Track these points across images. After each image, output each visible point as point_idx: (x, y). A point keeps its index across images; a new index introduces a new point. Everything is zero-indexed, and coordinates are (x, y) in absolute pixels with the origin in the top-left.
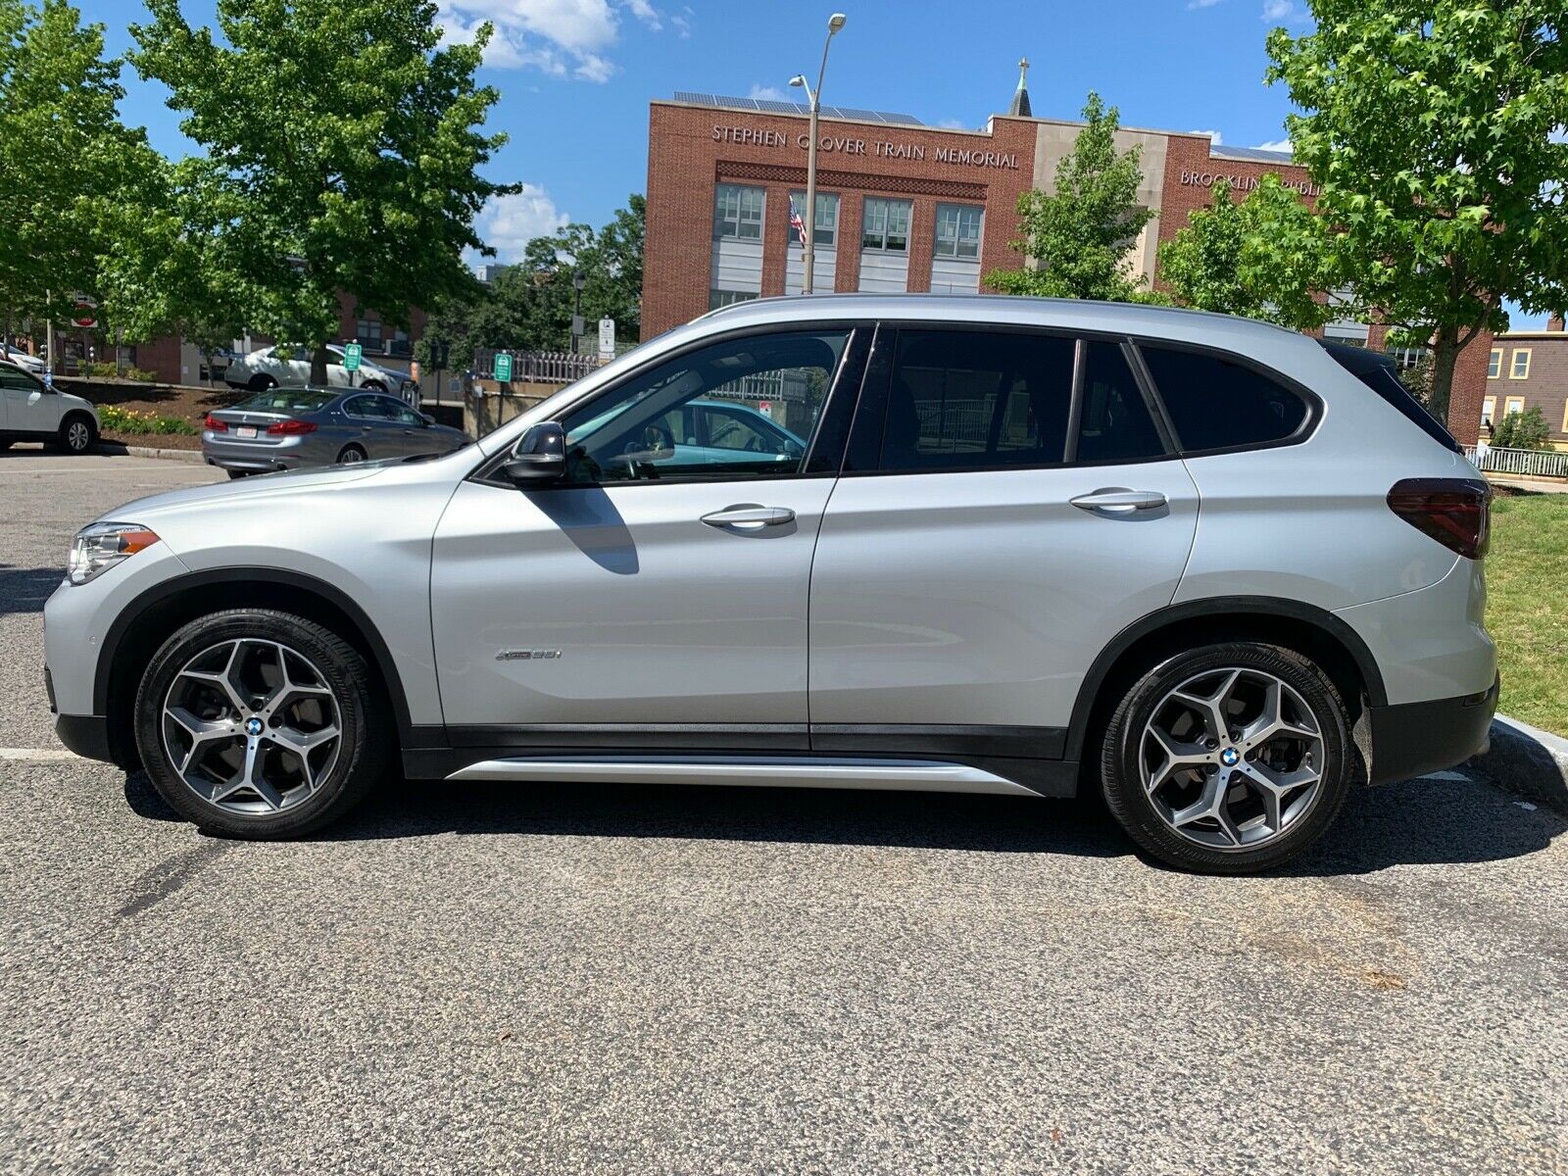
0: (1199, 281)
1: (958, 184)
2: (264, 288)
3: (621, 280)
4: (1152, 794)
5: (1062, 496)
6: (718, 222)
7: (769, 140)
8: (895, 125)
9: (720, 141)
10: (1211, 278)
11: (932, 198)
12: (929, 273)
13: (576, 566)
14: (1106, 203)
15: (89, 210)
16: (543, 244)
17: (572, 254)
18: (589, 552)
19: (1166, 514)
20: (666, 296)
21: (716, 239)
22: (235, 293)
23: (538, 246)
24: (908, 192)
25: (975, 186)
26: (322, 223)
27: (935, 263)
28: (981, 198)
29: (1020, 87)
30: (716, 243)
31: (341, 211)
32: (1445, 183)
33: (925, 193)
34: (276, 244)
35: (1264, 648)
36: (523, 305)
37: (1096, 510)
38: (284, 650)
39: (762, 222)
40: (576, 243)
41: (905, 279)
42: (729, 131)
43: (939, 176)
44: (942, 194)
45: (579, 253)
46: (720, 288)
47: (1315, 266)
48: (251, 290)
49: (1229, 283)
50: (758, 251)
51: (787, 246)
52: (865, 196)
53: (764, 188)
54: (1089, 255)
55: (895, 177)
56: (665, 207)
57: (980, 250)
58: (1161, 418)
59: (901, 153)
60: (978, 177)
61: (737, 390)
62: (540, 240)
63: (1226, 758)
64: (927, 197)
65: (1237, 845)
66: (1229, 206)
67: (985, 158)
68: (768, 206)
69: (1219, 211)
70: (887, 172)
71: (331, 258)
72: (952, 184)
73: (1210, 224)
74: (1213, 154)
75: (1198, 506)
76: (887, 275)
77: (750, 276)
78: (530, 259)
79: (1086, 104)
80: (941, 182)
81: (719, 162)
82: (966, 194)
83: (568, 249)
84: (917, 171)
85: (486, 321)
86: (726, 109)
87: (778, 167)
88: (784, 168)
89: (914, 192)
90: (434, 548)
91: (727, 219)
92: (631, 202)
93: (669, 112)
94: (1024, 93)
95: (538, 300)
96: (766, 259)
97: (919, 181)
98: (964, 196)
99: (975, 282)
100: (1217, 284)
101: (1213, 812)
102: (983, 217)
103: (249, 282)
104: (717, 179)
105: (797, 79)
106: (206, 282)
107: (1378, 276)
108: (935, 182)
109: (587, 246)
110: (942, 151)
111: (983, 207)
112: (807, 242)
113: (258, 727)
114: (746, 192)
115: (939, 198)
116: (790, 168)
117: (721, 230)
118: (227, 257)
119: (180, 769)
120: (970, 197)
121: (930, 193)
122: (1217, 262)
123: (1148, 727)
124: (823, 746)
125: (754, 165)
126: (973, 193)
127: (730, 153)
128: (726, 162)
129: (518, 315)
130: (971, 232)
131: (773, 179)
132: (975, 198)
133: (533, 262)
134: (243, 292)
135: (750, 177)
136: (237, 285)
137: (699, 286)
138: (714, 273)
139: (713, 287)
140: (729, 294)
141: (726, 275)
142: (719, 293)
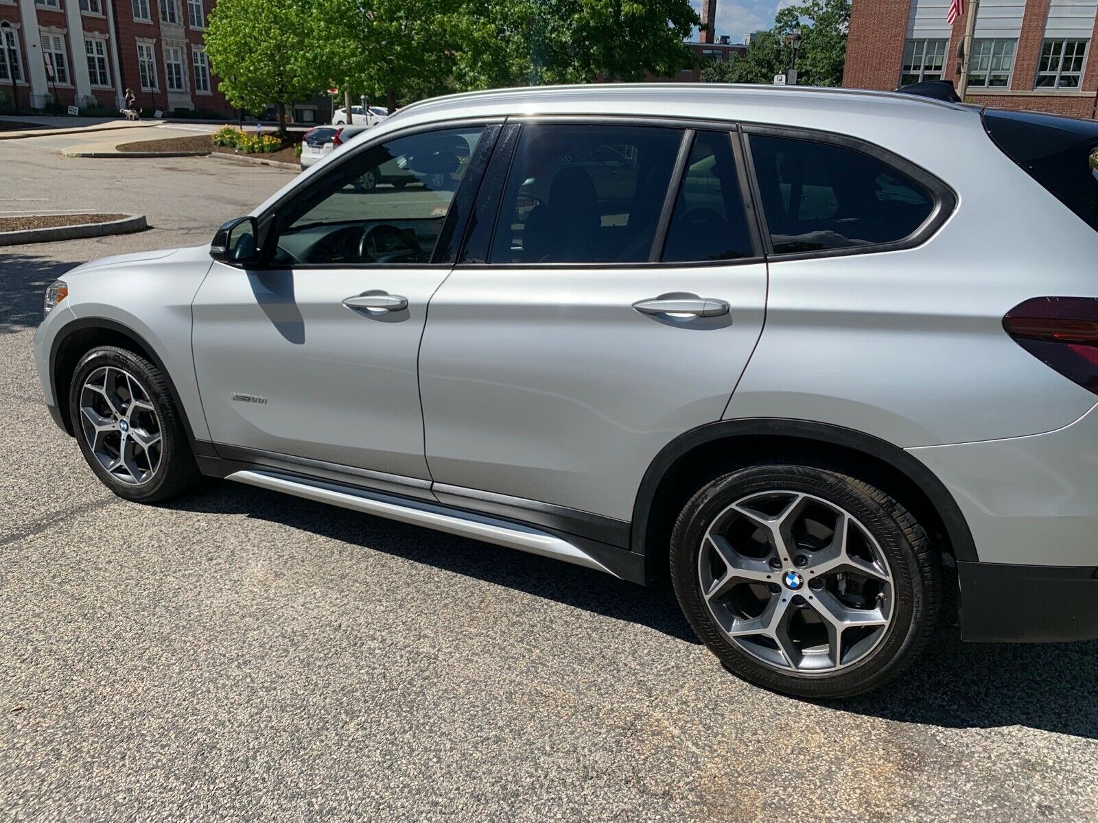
2: (545, 68)
4: (709, 600)
5: (625, 299)
15: (441, 24)
16: (789, 13)
17: (813, 18)
19: (727, 324)
22: (527, 74)
23: (785, 15)
26: (580, 18)
31: (592, 8)
34: (553, 36)
35: (831, 476)
36: (769, 63)
37: (660, 316)
40: (816, 9)
45: (818, 17)
46: (915, 36)
48: (537, 70)
58: (754, 215)
62: (788, 9)
63: (789, 581)
65: (793, 669)
71: (587, 43)
75: (765, 318)
78: (779, 25)
83: (809, 15)
85: (740, 76)
90: (193, 312)
95: (781, 57)
101: (771, 632)
103: (535, 65)
106: (510, 67)
109: (825, 9)
118: (523, 48)
123: (707, 535)
129: (764, 71)
133: (780, 27)
134: (532, 72)
136: (528, 68)
137: (896, 36)
138: (910, 24)
139: (909, 37)
140: (921, 42)
141: (921, 25)
142: (913, 41)
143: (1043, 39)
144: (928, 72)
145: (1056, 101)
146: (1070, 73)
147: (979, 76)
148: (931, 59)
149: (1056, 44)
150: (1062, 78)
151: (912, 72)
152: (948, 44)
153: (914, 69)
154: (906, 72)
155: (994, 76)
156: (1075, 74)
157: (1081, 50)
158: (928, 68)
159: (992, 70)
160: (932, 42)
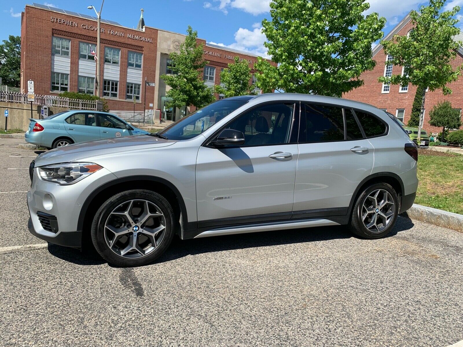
0: (232, 83)
1: (135, 46)
3: (7, 65)
6: (53, 50)
7: (71, 24)
8: (114, 25)
9: (53, 22)
10: (234, 83)
11: (127, 49)
12: (127, 72)
13: (237, 171)
14: (195, 58)
18: (240, 167)
19: (368, 153)
20: (34, 72)
21: (53, 55)
24: (119, 46)
25: (140, 47)
27: (128, 69)
28: (142, 51)
29: (141, 17)
30: (53, 56)
32: (311, 65)
33: (124, 47)
37: (355, 152)
38: (148, 202)
39: (70, 51)
41: (119, 73)
42: (57, 19)
43: (129, 43)
44: (129, 48)
46: (55, 71)
47: (277, 83)
49: (239, 84)
50: (69, 60)
51: (79, 59)
52: (105, 46)
53: (70, 40)
54: (192, 72)
55: (115, 41)
56: (33, 42)
57: (142, 66)
58: (361, 129)
59: (116, 34)
60: (140, 44)
61: (78, 106)
63: (377, 211)
64: (125, 48)
66: (239, 63)
67: (143, 39)
68: (71, 46)
69: (236, 64)
70: (112, 39)
72: (133, 45)
73: (235, 68)
74: (206, 45)
75: (374, 151)
76: (113, 71)
77: (66, 68)
79: (188, 29)
80: (129, 45)
81: (53, 29)
82: (138, 49)
84: (122, 41)
86: (55, 11)
87: (75, 34)
88: (77, 34)
89: (121, 47)
90: (196, 167)
91: (57, 49)
92: (10, 39)
93: (33, 10)
94: (143, 19)
96: (71, 63)
97: (123, 43)
98: (136, 50)
99: (141, 76)
100: (236, 85)
102: (143, 56)
104: (53, 35)
105: (91, 7)
107: (292, 87)
108: (128, 44)
110: (129, 35)
111: (143, 54)
112: (98, 60)
113: (137, 228)
114: (64, 40)
115: (129, 49)
116: (79, 34)
117: (54, 52)
119: (110, 246)
120: (138, 50)
121: (126, 48)
122: (236, 78)
124: (294, 217)
125: (66, 32)
126: (139, 49)
127: (57, 27)
128: (56, 30)
130: (139, 61)
131: (73, 37)
132: (140, 50)
135: (65, 35)
137: (47, 70)
138: (52, 66)
139: (52, 71)
140: (58, 74)
141: (57, 67)
142: (54, 73)
143: (103, 79)
144: (62, 86)
145: (111, 101)
146: (114, 92)
147: (82, 90)
148: (63, 81)
149: (108, 82)
150: (112, 94)
151: (56, 85)
152: (69, 76)
153: (57, 84)
154: (53, 85)
155: (88, 90)
156: (115, 93)
157: (116, 85)
158: (62, 84)
159: (87, 88)
160: (63, 74)
